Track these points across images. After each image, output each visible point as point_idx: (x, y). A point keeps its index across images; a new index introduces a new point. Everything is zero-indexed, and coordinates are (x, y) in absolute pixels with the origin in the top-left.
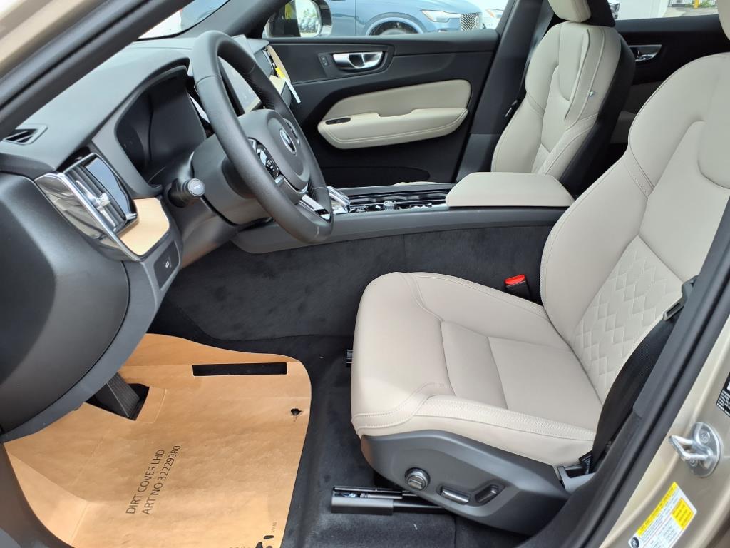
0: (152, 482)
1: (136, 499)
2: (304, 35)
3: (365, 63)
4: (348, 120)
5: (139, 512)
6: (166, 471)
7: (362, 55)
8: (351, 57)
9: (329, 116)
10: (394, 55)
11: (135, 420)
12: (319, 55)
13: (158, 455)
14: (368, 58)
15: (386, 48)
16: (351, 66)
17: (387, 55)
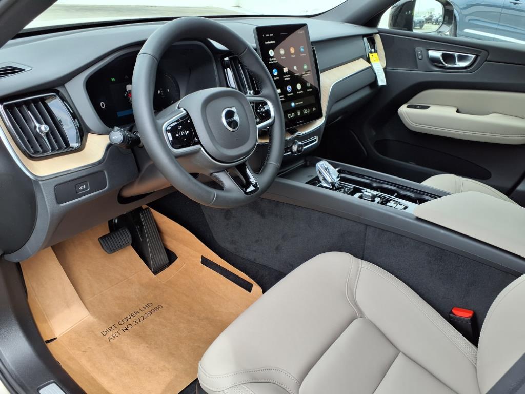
0: (130, 321)
1: (113, 327)
2: (416, 31)
3: (457, 62)
4: (427, 107)
5: (107, 337)
6: (142, 318)
7: (456, 54)
8: (443, 55)
9: (413, 101)
10: (486, 61)
11: (155, 275)
12: (417, 48)
13: (147, 306)
14: (462, 58)
15: (481, 52)
16: (442, 63)
17: (479, 59)
